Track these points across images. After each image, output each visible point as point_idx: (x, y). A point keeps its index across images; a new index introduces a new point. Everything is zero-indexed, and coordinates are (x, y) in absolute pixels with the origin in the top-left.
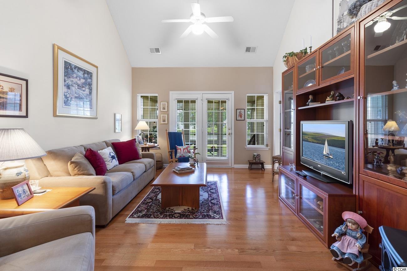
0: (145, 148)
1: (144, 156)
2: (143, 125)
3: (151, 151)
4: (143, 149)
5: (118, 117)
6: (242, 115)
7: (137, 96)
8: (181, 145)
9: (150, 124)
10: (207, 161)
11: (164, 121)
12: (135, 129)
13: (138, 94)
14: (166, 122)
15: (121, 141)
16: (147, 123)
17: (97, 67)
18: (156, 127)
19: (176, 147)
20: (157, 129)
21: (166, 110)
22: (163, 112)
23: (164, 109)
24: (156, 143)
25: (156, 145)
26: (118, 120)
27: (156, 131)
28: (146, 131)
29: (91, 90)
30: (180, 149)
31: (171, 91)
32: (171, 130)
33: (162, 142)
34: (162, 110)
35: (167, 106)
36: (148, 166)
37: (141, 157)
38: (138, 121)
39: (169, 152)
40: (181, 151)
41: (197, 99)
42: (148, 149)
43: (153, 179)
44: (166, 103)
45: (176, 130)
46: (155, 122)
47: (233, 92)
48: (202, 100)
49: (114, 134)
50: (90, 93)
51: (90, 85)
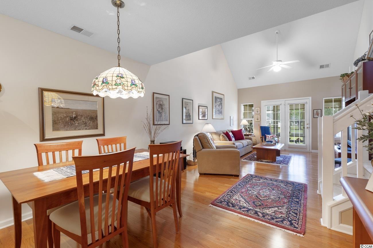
0: (246, 135)
1: (246, 139)
2: (245, 122)
3: (250, 137)
4: (245, 135)
5: (232, 118)
6: (319, 114)
7: (240, 105)
8: (269, 134)
9: (248, 121)
10: (289, 146)
11: (258, 119)
12: (241, 124)
13: (241, 104)
14: (259, 120)
15: (234, 130)
16: (247, 121)
17: (224, 95)
18: (252, 123)
19: (265, 135)
20: (253, 125)
21: (259, 113)
22: (257, 114)
23: (258, 112)
24: (253, 133)
25: (253, 134)
26: (232, 120)
27: (252, 126)
28: (246, 126)
29: (222, 106)
30: (268, 137)
31: (262, 100)
32: (262, 125)
33: (256, 133)
34: (256, 113)
35: (260, 110)
36: (249, 143)
37: (245, 139)
38: (241, 120)
39: (261, 138)
40: (269, 137)
41: (281, 104)
42: (248, 135)
43: (251, 151)
44: (259, 108)
45: (266, 125)
46: (251, 120)
47: (310, 98)
48: (285, 105)
49: (230, 127)
50: (222, 108)
51: (222, 104)
